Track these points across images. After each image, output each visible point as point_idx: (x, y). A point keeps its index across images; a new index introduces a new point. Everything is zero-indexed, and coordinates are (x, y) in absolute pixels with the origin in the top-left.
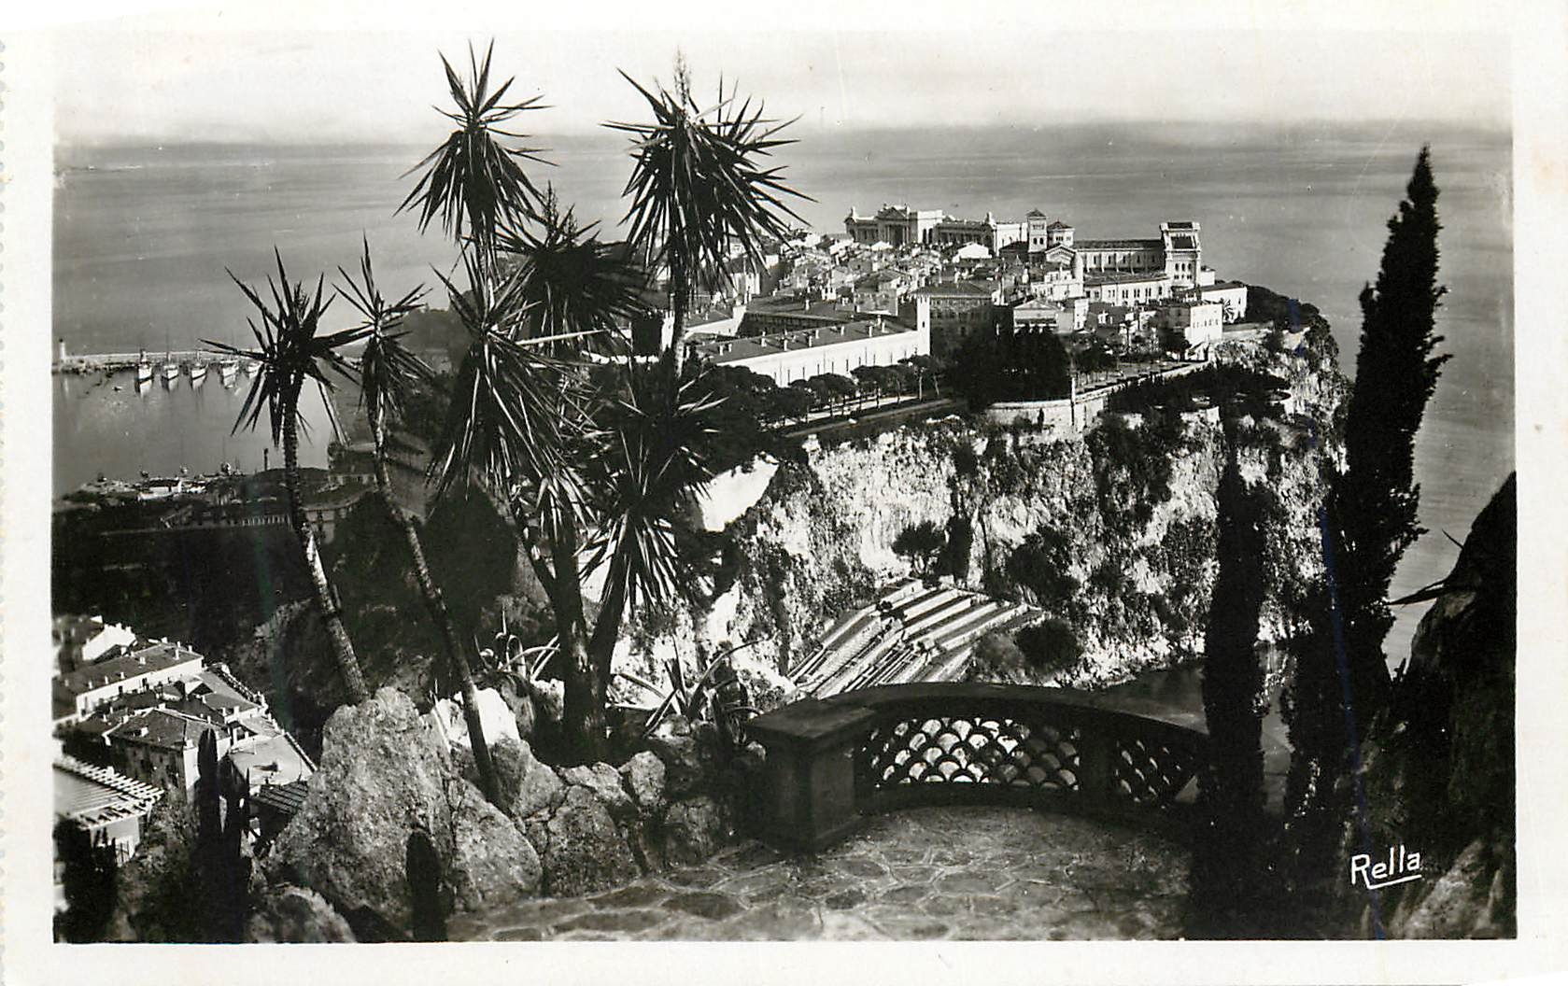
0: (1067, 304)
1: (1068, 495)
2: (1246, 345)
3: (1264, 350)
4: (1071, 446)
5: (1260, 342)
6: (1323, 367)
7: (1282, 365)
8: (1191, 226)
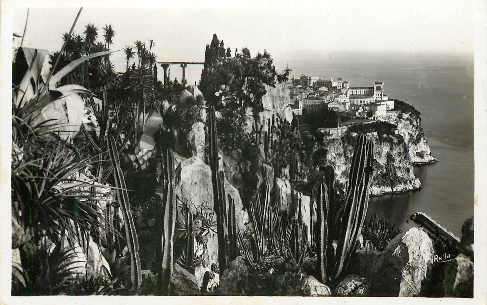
0: (344, 104)
1: (336, 152)
2: (393, 117)
3: (397, 119)
4: (337, 140)
5: (397, 116)
6: (414, 124)
7: (402, 123)
8: (381, 84)
